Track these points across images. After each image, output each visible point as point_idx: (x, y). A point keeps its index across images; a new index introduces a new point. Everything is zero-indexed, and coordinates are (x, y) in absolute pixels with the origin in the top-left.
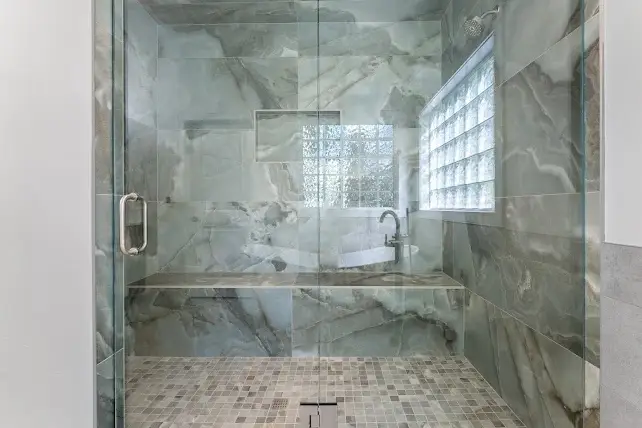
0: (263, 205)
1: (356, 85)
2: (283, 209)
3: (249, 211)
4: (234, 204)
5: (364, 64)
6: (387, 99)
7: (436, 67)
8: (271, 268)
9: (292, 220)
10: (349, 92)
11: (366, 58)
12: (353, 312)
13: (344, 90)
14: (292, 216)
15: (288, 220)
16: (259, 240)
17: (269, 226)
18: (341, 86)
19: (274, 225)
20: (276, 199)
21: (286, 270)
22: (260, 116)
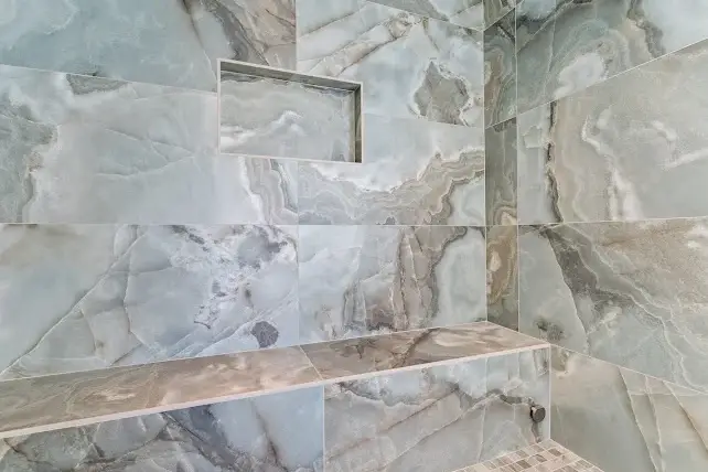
0: (236, 231)
1: (383, 49)
2: (272, 239)
3: (209, 242)
4: (178, 229)
5: (393, 20)
6: (423, 78)
7: (477, 46)
8: (252, 343)
9: (287, 258)
10: (373, 59)
11: (395, 12)
12: (419, 407)
13: (366, 54)
14: (288, 250)
15: (280, 257)
16: (230, 295)
17: (246, 268)
18: (361, 46)
19: (257, 266)
20: (260, 220)
21: (279, 344)
22: (229, 71)
